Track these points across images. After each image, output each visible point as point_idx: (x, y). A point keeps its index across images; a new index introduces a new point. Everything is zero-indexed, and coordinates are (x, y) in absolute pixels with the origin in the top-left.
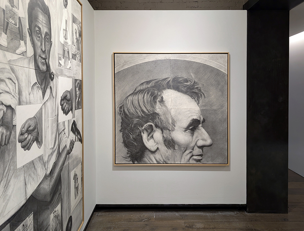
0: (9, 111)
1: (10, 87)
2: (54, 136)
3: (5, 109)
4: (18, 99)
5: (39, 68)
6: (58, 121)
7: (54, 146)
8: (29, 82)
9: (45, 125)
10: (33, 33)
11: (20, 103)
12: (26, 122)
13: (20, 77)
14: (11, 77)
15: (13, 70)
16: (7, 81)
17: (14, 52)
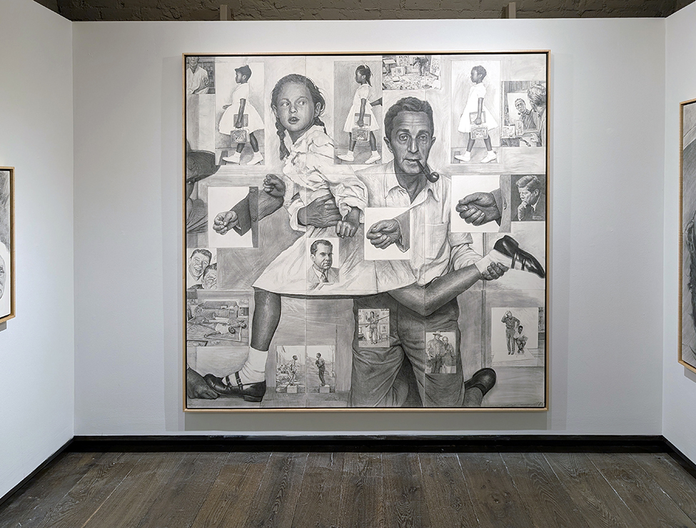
0: (355, 211)
1: (357, 192)
2: (437, 246)
3: (350, 209)
4: (367, 202)
5: (404, 171)
6: (448, 230)
7: (438, 257)
8: (385, 186)
9: (414, 230)
10: (393, 140)
11: (369, 205)
12: (380, 223)
13: (371, 183)
14: (358, 184)
15: (360, 178)
16: (353, 187)
17: (363, 163)
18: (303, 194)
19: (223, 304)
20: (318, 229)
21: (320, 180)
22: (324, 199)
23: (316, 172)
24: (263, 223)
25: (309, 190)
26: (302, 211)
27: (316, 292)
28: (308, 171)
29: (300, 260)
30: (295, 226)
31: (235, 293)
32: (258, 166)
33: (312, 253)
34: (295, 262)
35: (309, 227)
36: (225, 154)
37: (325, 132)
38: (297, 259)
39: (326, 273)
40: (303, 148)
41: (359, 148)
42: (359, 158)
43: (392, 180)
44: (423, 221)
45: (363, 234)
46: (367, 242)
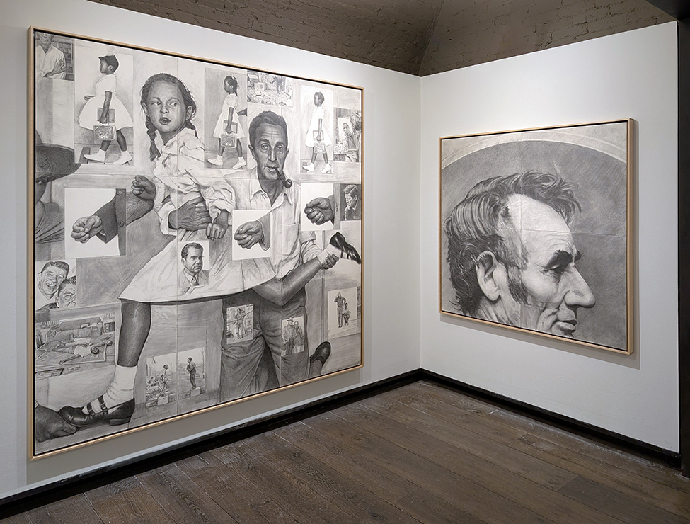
0: (224, 214)
1: (226, 195)
2: (291, 243)
3: (219, 212)
4: (234, 205)
5: (265, 177)
6: (299, 229)
7: (291, 253)
8: (250, 190)
9: (274, 231)
10: (256, 148)
11: (237, 208)
12: (246, 224)
13: (238, 187)
14: (227, 187)
15: (229, 182)
16: (222, 191)
17: (231, 168)
18: (174, 197)
19: (84, 322)
20: (189, 233)
21: (192, 183)
22: (195, 201)
23: (187, 175)
24: (131, 229)
25: (180, 193)
26: (173, 214)
27: (188, 296)
28: (180, 173)
29: (171, 265)
30: (166, 231)
31: (98, 309)
32: (126, 166)
33: (183, 257)
34: (165, 268)
35: (180, 230)
36: (86, 150)
37: (196, 136)
38: (167, 265)
39: (196, 276)
40: (174, 150)
41: (227, 153)
42: (228, 163)
43: (256, 185)
44: (280, 222)
45: (231, 236)
46: (235, 243)
